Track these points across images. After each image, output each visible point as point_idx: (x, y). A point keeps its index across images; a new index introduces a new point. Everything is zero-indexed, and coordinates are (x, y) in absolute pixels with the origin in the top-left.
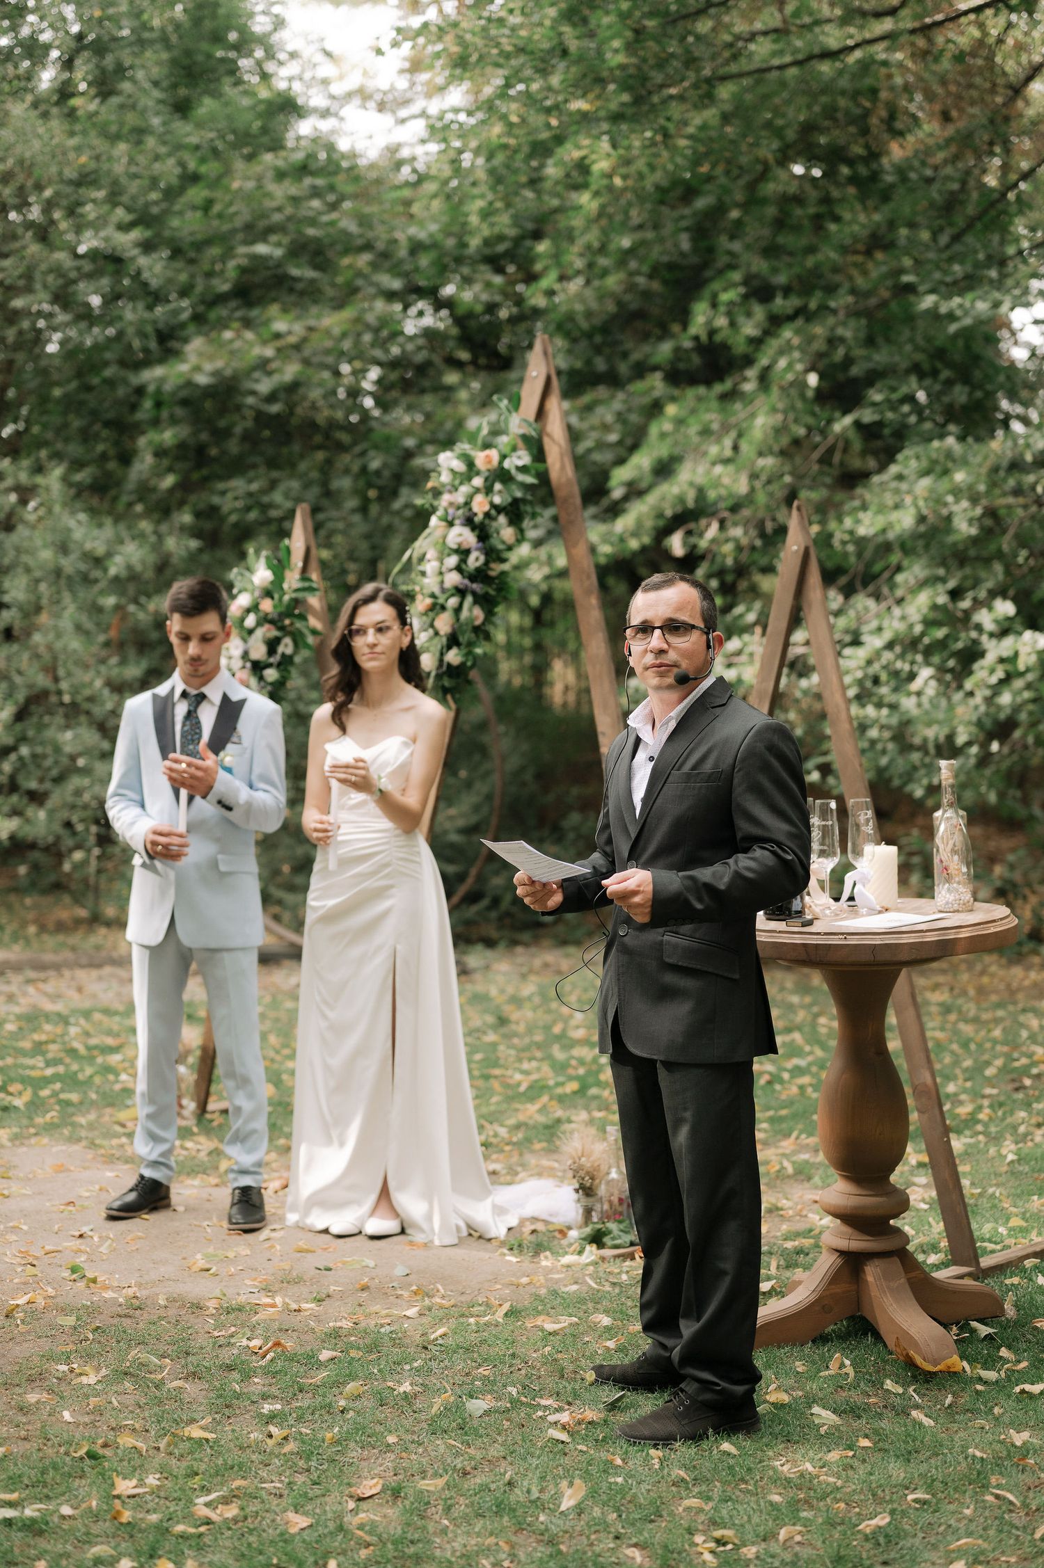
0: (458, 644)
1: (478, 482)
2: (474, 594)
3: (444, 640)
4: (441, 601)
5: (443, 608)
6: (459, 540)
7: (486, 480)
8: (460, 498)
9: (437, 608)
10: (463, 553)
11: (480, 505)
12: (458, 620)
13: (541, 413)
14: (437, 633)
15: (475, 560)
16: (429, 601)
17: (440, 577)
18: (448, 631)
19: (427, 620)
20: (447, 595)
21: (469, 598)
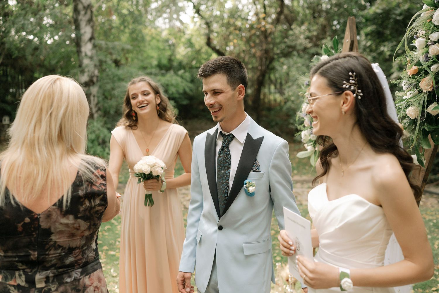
3: (426, 96)
4: (424, 66)
5: (426, 73)
9: (421, 73)
14: (420, 92)
16: (415, 68)
17: (426, 49)
18: (430, 90)
19: (414, 82)
20: (430, 63)
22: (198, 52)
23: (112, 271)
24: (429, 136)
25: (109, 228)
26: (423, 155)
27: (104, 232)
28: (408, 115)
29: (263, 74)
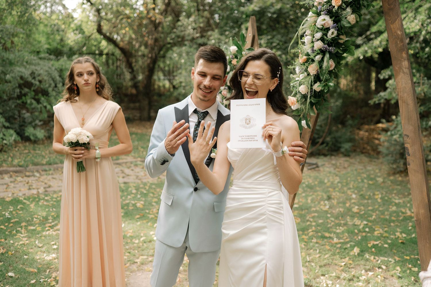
0: (320, 81)
2: (330, 53)
3: (313, 77)
4: (312, 57)
5: (313, 61)
6: (323, 23)
9: (309, 61)
10: (325, 30)
11: (336, 2)
12: (321, 67)
14: (309, 75)
15: (332, 34)
16: (305, 57)
17: (312, 45)
18: (315, 73)
19: (304, 67)
20: (315, 54)
21: (327, 55)
22: (88, 38)
23: (37, 242)
24: (314, 107)
25: (22, 207)
26: (310, 120)
27: (18, 211)
28: (300, 91)
29: (154, 61)
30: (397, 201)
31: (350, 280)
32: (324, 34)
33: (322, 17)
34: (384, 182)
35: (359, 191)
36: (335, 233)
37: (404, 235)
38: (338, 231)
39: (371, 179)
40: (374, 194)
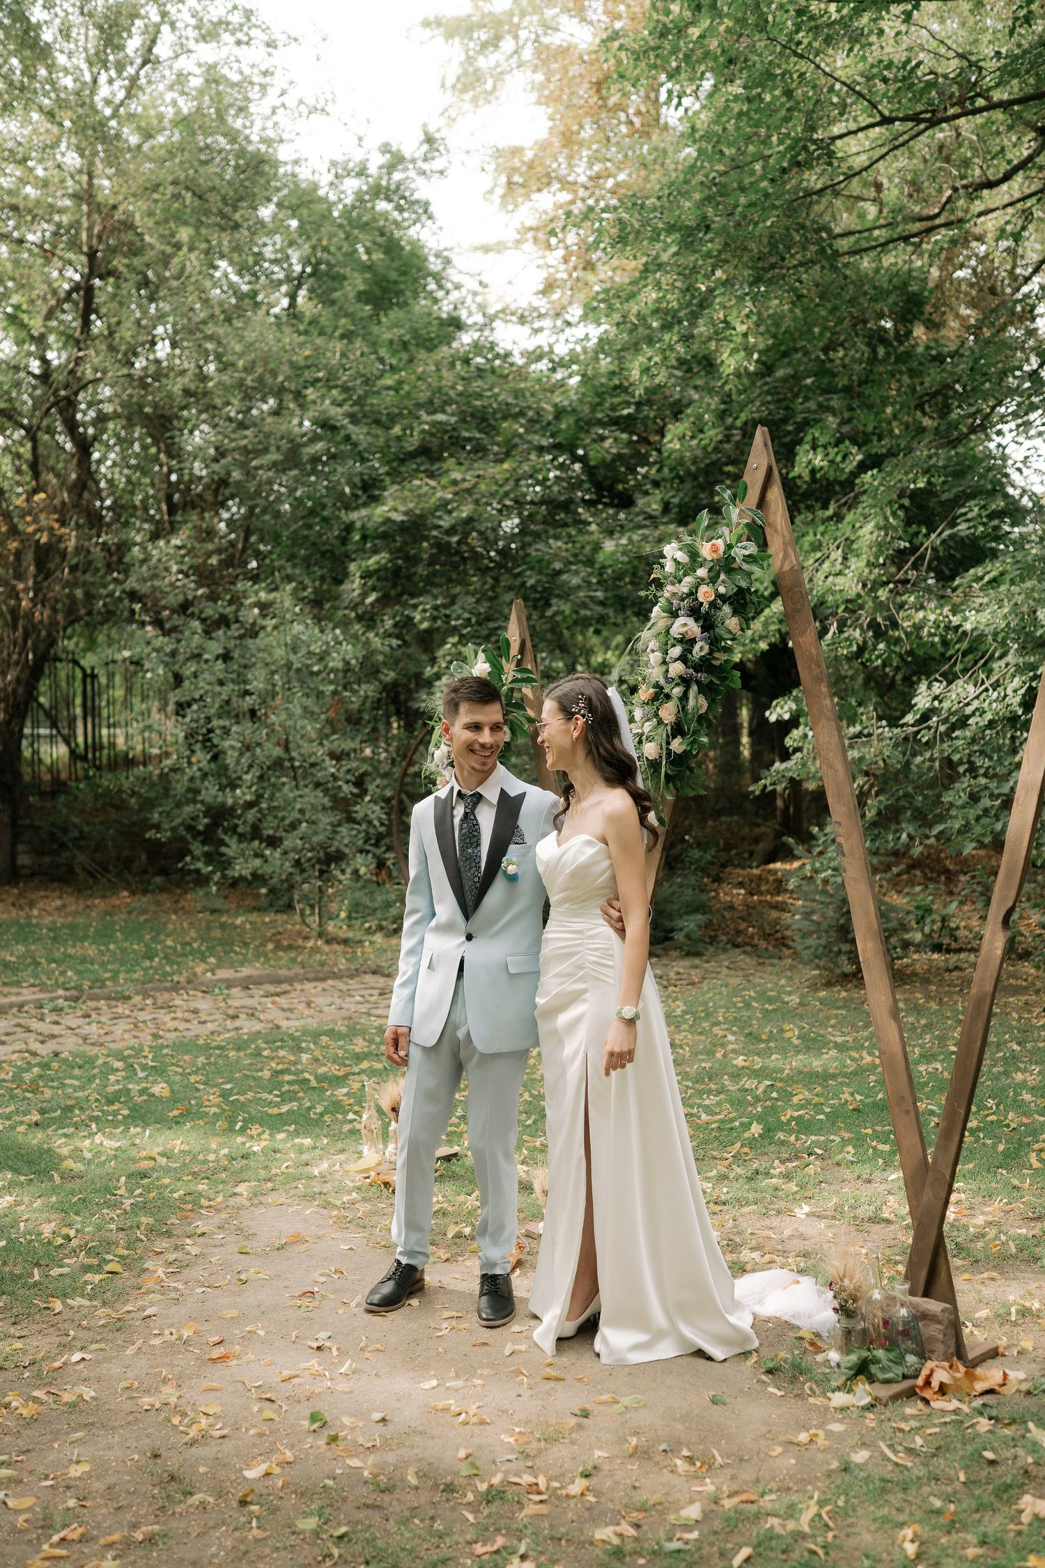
0: (683, 734)
1: (702, 572)
2: (698, 683)
3: (669, 728)
4: (666, 690)
5: (668, 697)
6: (683, 630)
7: (710, 570)
8: (684, 588)
9: (660, 695)
10: (687, 643)
11: (705, 594)
12: (684, 708)
13: (762, 503)
14: (660, 722)
15: (700, 650)
16: (653, 691)
17: (665, 668)
18: (674, 720)
19: (651, 709)
20: (672, 684)
21: (694, 688)
24: (674, 784)
26: (664, 810)
28: (646, 755)
30: (839, 1040)
31: (750, 1179)
32: (684, 650)
33: (681, 620)
34: (801, 1004)
35: (742, 1028)
36: (699, 1106)
37: (858, 1097)
38: (707, 1102)
39: (770, 1000)
40: (782, 1031)
